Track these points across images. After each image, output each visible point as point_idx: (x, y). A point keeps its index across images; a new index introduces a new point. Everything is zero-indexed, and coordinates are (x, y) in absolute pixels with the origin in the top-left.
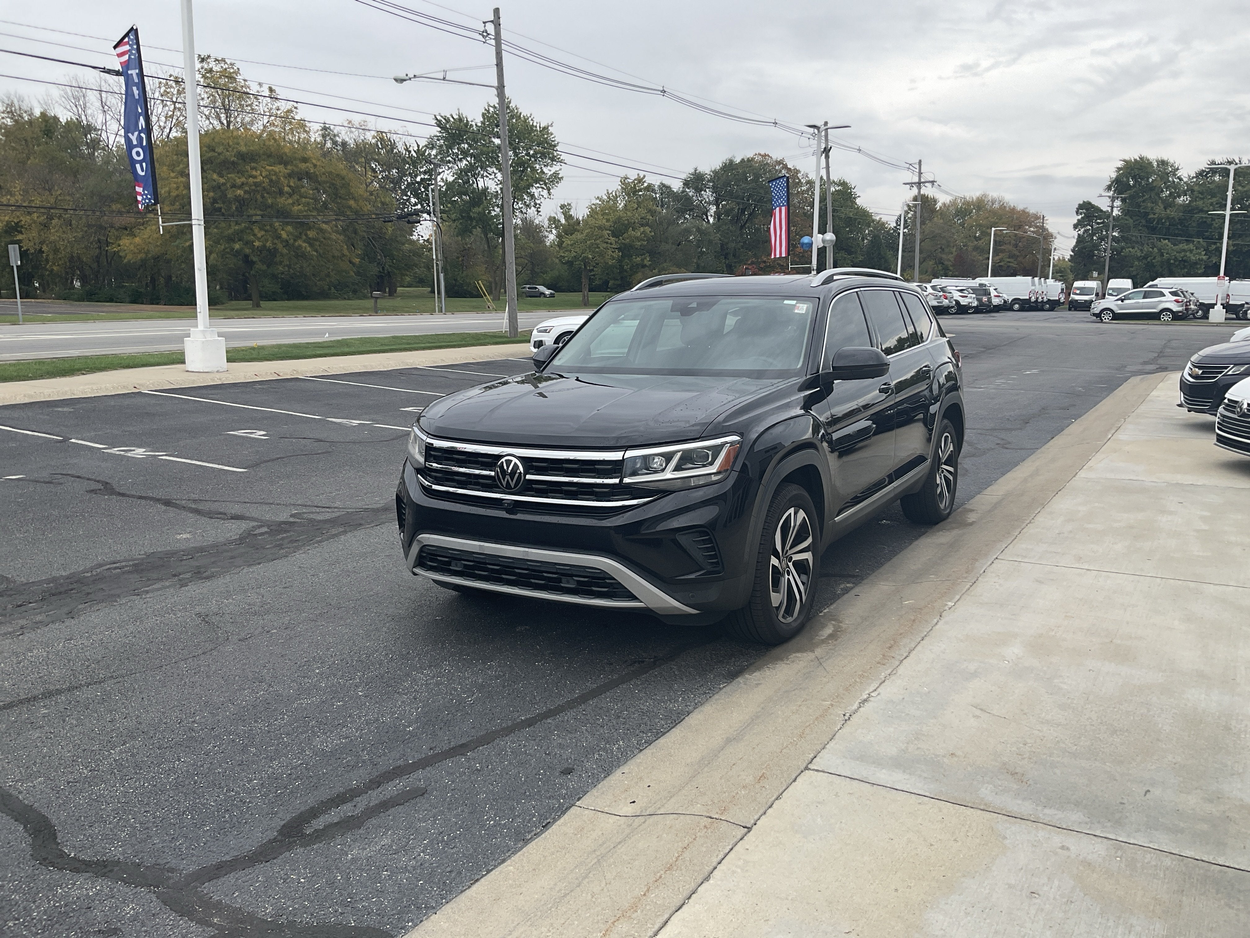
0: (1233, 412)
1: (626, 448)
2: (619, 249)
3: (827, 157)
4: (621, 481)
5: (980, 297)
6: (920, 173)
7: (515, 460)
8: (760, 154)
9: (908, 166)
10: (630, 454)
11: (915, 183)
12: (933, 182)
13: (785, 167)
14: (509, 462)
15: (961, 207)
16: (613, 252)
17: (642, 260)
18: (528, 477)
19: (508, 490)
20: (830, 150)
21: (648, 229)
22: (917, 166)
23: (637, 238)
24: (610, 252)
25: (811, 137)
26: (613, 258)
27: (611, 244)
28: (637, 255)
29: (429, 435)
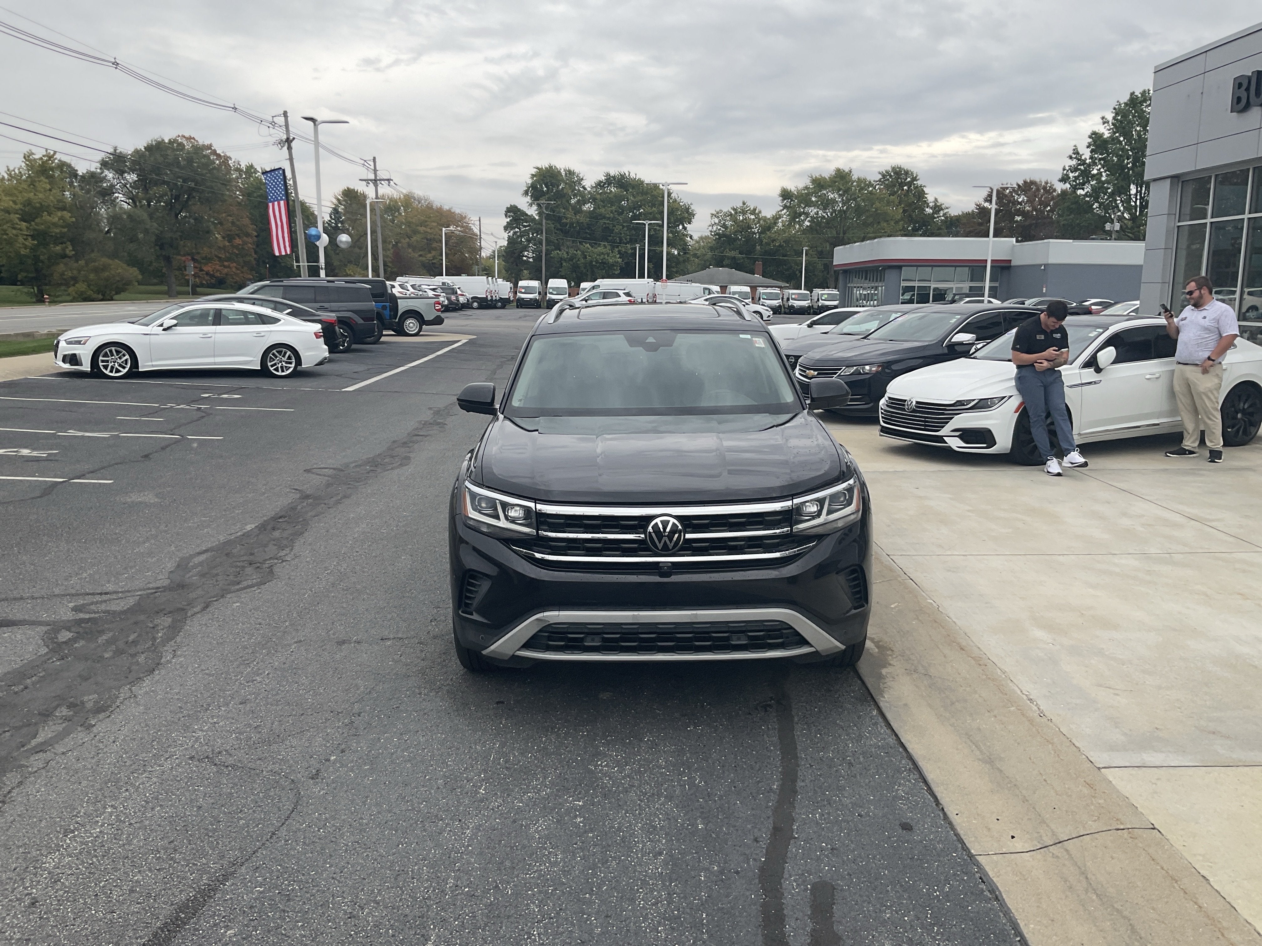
0: (904, 410)
1: (792, 496)
2: (33, 237)
3: (290, 148)
5: (448, 296)
6: (375, 170)
7: (672, 520)
8: (184, 137)
9: (363, 162)
10: (798, 500)
11: (371, 180)
12: (389, 180)
13: (214, 152)
14: (665, 524)
15: (389, 203)
16: (25, 239)
17: (64, 249)
18: (688, 536)
19: (666, 551)
20: (292, 141)
21: (67, 215)
22: (372, 163)
23: (55, 225)
24: (21, 239)
25: (270, 126)
26: (26, 247)
27: (21, 230)
28: (56, 244)
29: (536, 501)
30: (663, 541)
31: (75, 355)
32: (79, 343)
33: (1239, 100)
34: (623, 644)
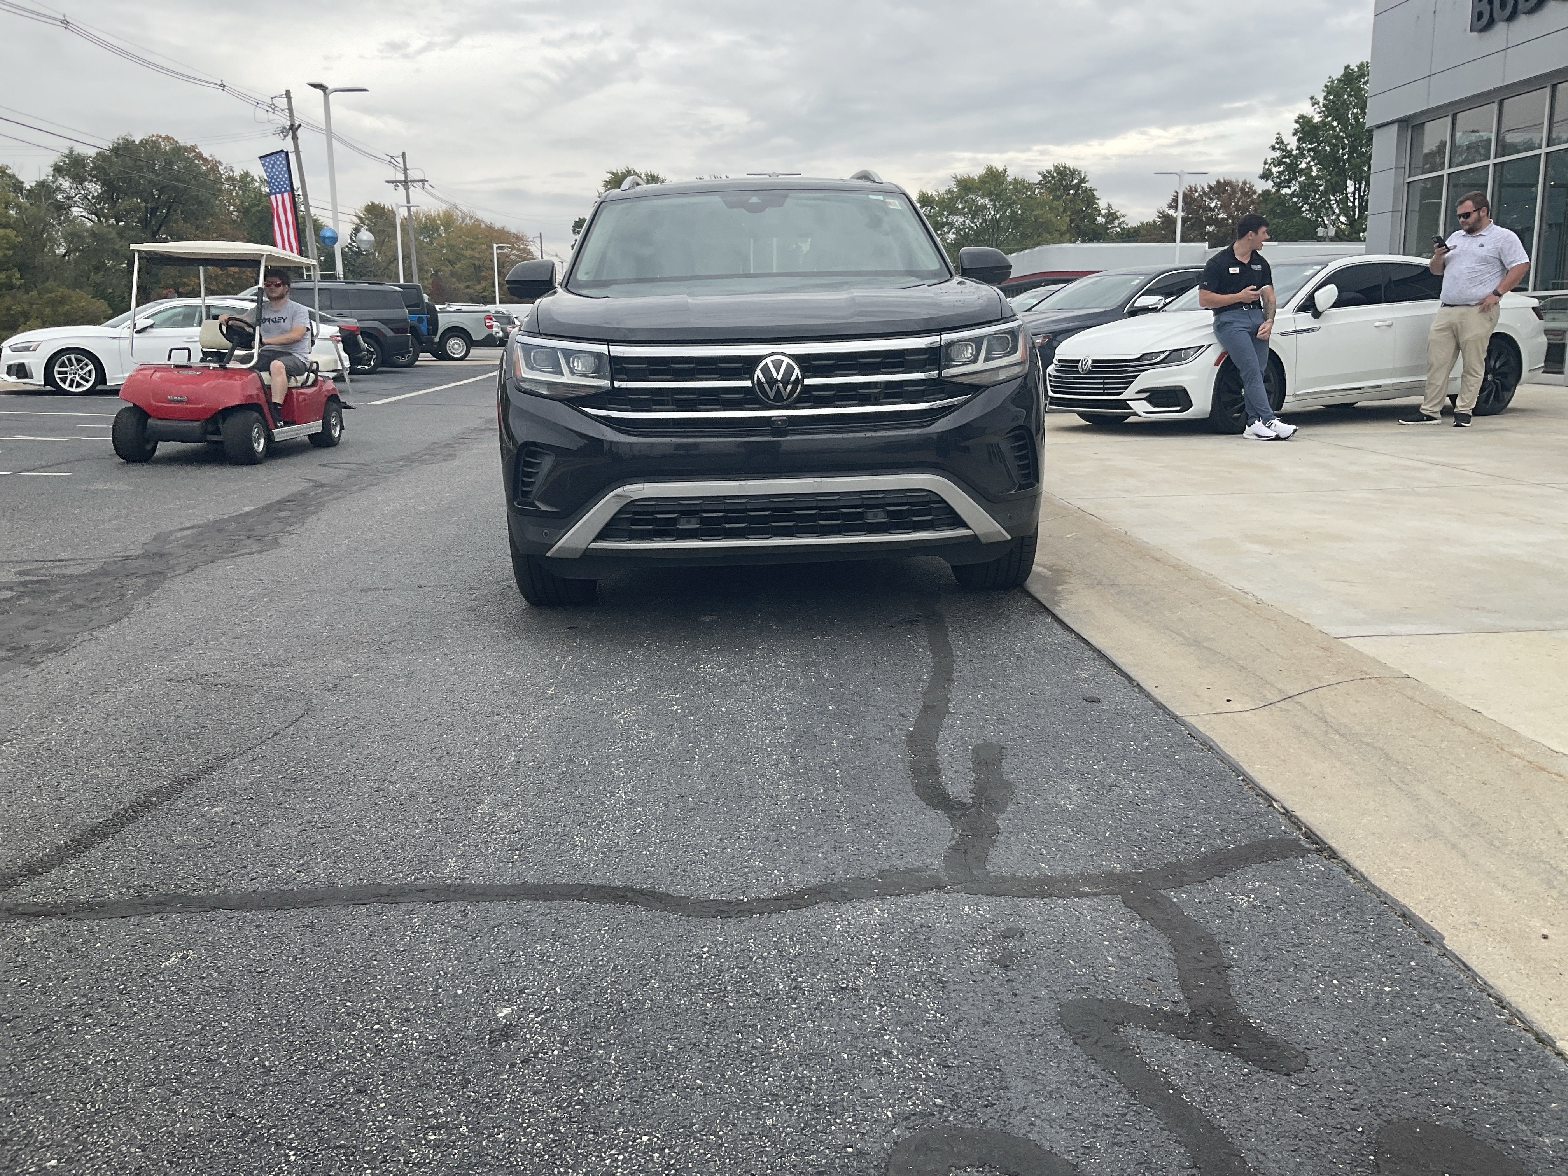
1: (941, 331)
3: (295, 138)
4: (940, 374)
6: (406, 168)
7: (786, 360)
8: (160, 136)
9: (389, 158)
10: (947, 337)
11: (400, 182)
12: (423, 181)
13: (200, 156)
14: (778, 365)
17: (9, 278)
18: (807, 382)
19: (779, 402)
20: (297, 129)
22: (401, 160)
25: (269, 109)
29: (608, 342)
30: (774, 390)
31: (23, 364)
32: (27, 349)
33: (1480, 15)
34: (727, 526)
